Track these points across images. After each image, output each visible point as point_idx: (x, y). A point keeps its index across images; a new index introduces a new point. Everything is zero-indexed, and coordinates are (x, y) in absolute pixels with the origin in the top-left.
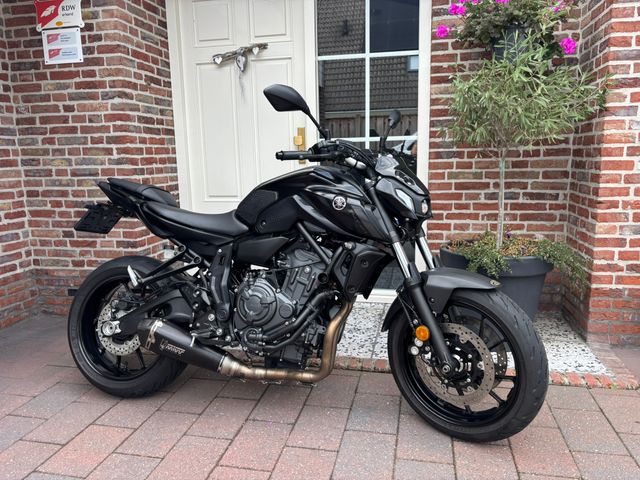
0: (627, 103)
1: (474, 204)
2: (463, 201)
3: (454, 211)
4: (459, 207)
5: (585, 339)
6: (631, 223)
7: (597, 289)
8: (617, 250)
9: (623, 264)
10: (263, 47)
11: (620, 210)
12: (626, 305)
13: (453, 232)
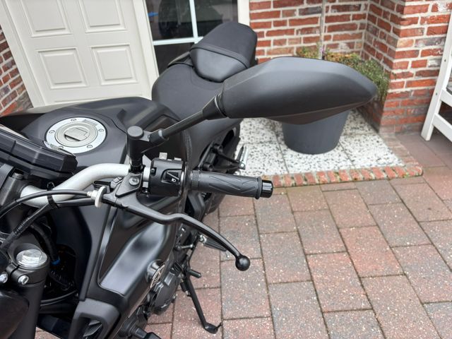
1: (290, 20)
2: (281, 19)
3: (273, 28)
4: (277, 24)
5: (377, 131)
6: (425, 36)
7: (392, 93)
8: (410, 60)
11: (418, 26)
12: (411, 103)
13: (273, 47)
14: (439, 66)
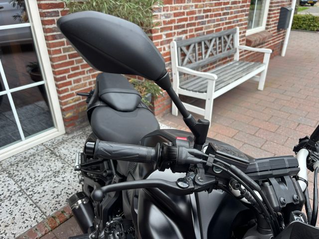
1: (81, 65)
2: (75, 65)
3: (71, 72)
4: (74, 69)
13: (73, 85)
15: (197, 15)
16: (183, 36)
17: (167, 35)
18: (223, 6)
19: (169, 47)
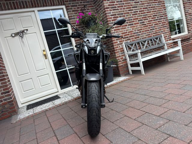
0: (113, 31)
6: (120, 52)
7: (119, 66)
8: (120, 58)
9: (121, 60)
10: (27, 30)
11: (118, 51)
12: (124, 67)
14: (126, 58)
15: (134, 32)
16: (129, 41)
17: (120, 42)
18: (149, 27)
19: (122, 46)
